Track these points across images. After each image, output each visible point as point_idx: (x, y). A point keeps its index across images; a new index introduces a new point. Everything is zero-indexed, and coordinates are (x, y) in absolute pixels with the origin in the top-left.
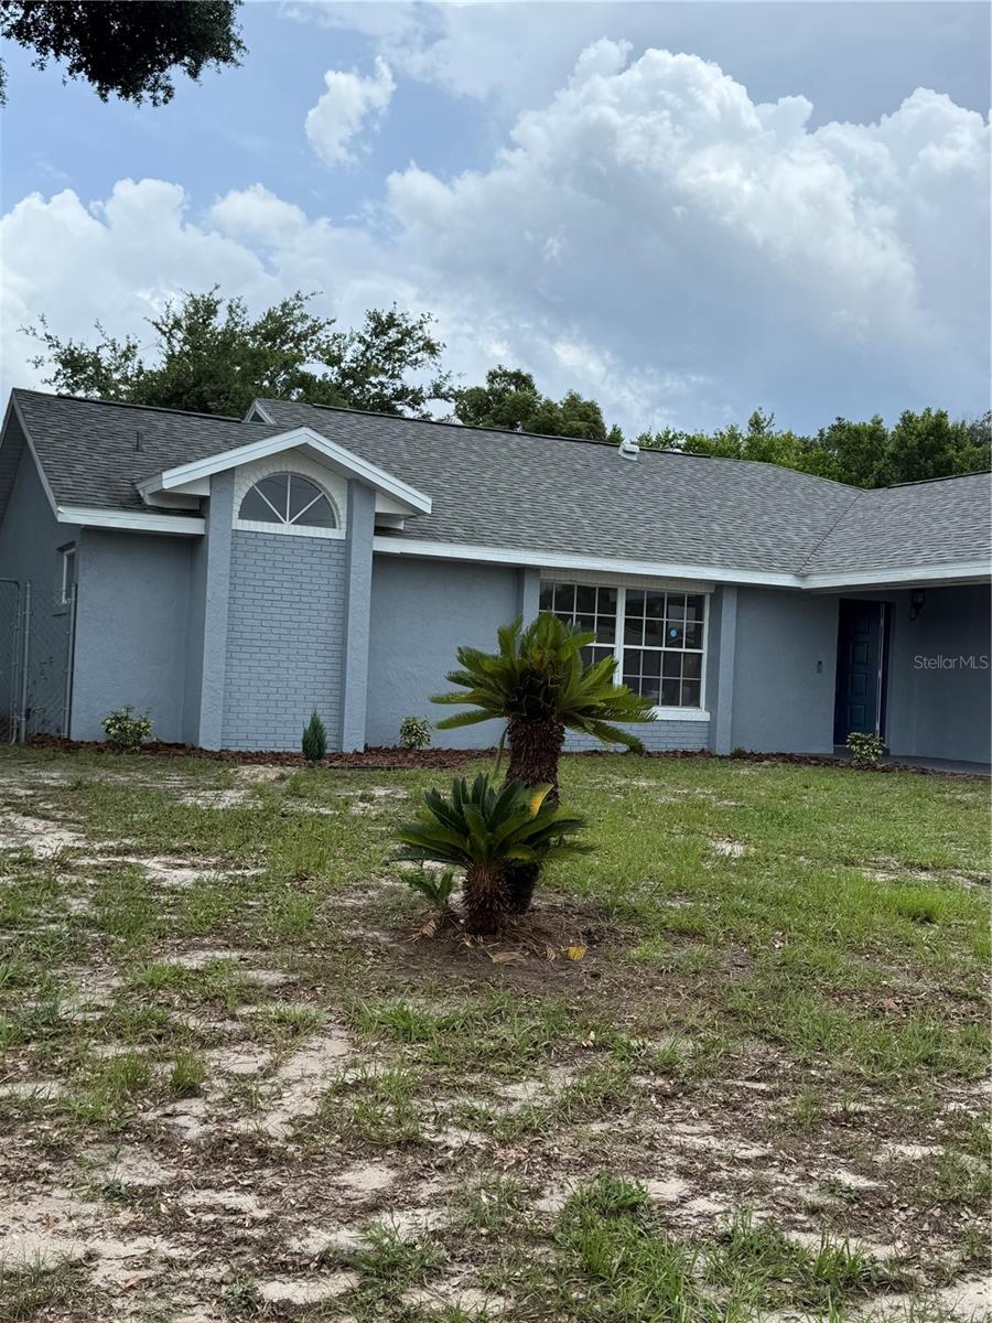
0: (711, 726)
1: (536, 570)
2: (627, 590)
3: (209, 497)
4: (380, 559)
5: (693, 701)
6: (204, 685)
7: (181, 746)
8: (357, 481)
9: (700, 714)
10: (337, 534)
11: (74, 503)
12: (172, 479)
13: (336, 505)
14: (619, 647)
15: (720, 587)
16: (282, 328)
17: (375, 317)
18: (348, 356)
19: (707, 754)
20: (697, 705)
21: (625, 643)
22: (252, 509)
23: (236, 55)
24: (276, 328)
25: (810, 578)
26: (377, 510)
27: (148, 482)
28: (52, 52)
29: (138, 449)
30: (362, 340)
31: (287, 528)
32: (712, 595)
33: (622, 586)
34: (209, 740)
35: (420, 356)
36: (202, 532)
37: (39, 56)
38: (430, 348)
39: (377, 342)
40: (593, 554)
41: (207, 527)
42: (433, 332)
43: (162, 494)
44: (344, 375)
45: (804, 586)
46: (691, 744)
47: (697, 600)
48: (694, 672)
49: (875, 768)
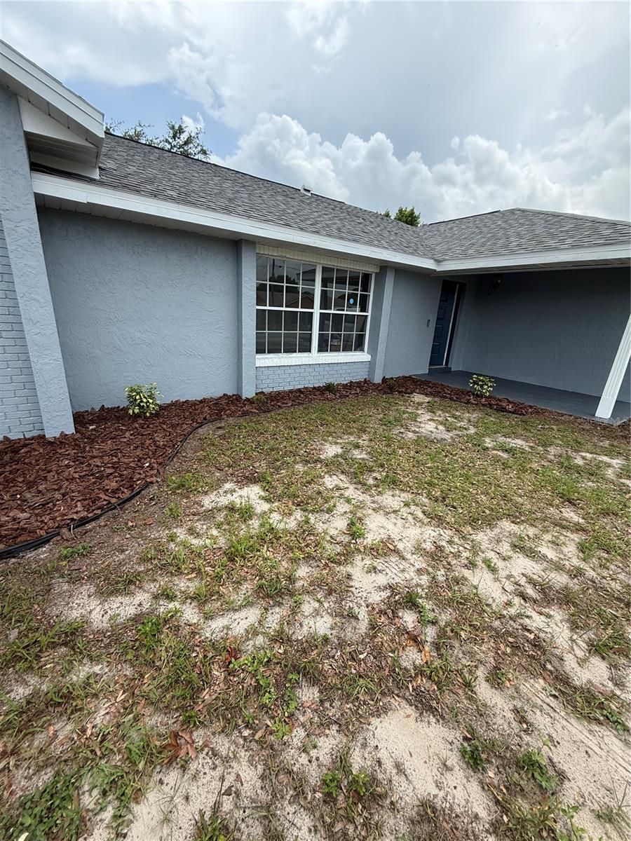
0: (372, 364)
2: (323, 267)
5: (359, 346)
9: (363, 356)
14: (317, 311)
15: (385, 267)
19: (368, 382)
20: (362, 350)
21: (321, 309)
25: (445, 263)
32: (377, 273)
33: (320, 264)
45: (439, 269)
46: (359, 376)
47: (367, 277)
48: (363, 329)
49: (491, 406)
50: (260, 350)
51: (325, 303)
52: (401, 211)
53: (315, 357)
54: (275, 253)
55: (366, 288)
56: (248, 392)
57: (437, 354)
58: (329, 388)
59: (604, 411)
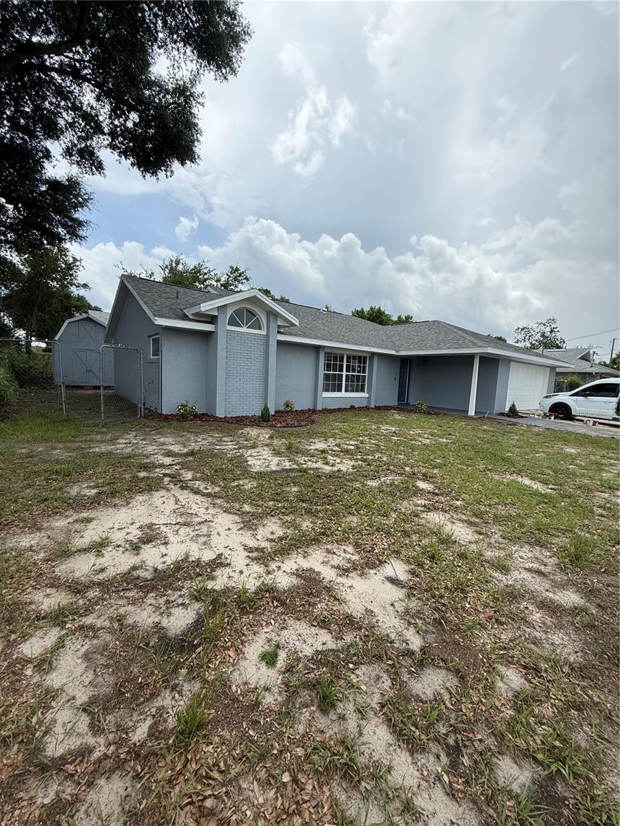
0: (369, 398)
1: (323, 347)
2: (347, 356)
3: (217, 316)
4: (279, 343)
5: (362, 390)
6: (218, 391)
7: (206, 415)
8: (272, 312)
9: (365, 395)
10: (263, 332)
11: (161, 316)
12: (205, 307)
13: (262, 321)
14: (344, 373)
15: (373, 354)
16: (199, 271)
17: (232, 267)
18: (223, 279)
19: (367, 408)
20: (364, 392)
21: (346, 372)
22: (232, 322)
23: (197, 161)
24: (197, 271)
25: (400, 352)
26: (279, 324)
27: (192, 309)
28: (123, 157)
29: (177, 297)
30: (227, 275)
31: (244, 329)
32: (369, 357)
33: (346, 353)
34: (220, 413)
35: (244, 281)
36: (214, 330)
37: (119, 158)
38: (247, 279)
39: (232, 275)
40: (342, 342)
41: (216, 328)
42: (248, 274)
43: (199, 314)
44: (222, 285)
45: (398, 354)
46: (364, 404)
47: (365, 358)
48: (364, 381)
49: (425, 413)
50: (326, 390)
51: (348, 370)
52: (371, 309)
53: (343, 394)
54: (330, 351)
55: (364, 363)
56: (319, 408)
57: (401, 396)
58: (352, 407)
59: (472, 412)
